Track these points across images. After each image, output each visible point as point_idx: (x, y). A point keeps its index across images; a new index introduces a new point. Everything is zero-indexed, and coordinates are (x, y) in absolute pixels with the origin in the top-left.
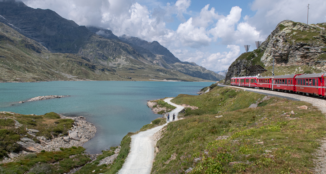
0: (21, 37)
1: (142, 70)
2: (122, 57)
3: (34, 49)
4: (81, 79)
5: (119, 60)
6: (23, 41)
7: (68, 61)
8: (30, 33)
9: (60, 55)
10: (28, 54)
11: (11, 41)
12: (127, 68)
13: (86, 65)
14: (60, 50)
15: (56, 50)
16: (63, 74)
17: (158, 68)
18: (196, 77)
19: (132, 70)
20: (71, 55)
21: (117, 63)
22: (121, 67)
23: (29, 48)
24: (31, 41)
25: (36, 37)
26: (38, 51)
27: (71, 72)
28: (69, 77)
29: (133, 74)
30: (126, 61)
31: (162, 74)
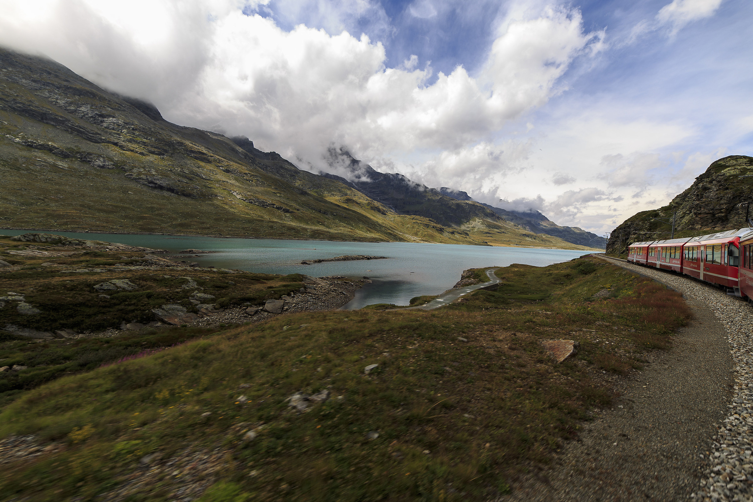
0: (367, 200)
1: (503, 234)
2: (477, 220)
3: (379, 210)
4: (427, 241)
5: (474, 223)
6: (369, 204)
7: (414, 223)
8: (378, 196)
9: (405, 217)
10: (373, 216)
11: (357, 203)
12: (482, 232)
13: (433, 227)
14: (408, 213)
15: (404, 212)
16: (407, 236)
17: (524, 233)
18: (580, 244)
19: (490, 234)
20: (417, 217)
21: (470, 226)
22: (476, 230)
23: (374, 210)
24: (376, 204)
25: (384, 200)
26: (384, 213)
27: (416, 234)
28: (413, 239)
29: (490, 238)
30: (482, 224)
31: (530, 239)
